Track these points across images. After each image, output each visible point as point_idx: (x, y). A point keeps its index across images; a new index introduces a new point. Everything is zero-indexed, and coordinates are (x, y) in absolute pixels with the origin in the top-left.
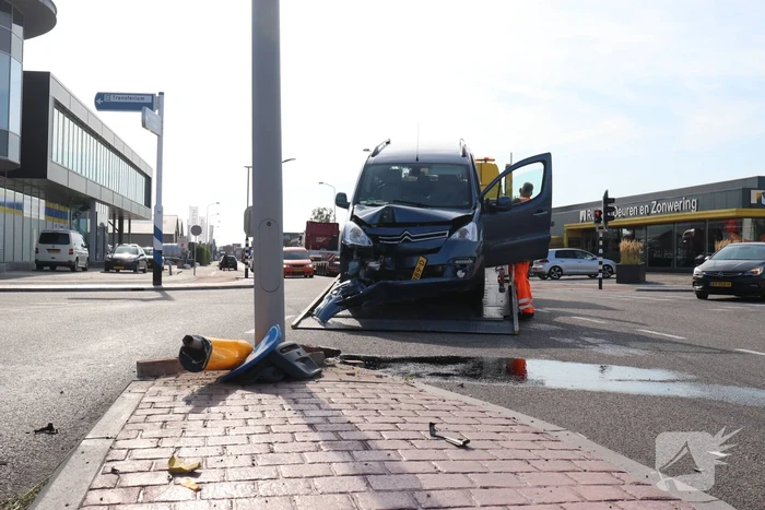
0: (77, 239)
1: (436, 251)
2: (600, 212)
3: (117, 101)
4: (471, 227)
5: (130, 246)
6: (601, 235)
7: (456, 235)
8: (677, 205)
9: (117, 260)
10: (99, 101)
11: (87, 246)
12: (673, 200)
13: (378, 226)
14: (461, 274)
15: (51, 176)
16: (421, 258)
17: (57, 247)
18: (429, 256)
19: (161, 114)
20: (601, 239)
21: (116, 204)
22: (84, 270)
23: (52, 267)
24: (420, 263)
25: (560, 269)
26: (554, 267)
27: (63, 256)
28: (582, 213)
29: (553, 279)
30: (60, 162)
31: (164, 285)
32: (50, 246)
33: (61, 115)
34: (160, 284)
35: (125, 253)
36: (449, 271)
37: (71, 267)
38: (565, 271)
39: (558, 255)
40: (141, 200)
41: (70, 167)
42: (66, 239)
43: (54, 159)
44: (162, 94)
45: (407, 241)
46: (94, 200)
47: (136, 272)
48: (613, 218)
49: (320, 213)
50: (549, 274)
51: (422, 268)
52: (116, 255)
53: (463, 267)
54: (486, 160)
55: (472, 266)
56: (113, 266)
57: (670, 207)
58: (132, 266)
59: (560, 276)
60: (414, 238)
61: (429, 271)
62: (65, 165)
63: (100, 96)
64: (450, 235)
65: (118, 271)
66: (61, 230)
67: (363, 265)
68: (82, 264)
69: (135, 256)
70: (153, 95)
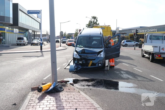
0: (25, 38)
1: (94, 60)
2: (135, 33)
3: (32, 12)
4: (102, 53)
5: (36, 40)
6: (135, 38)
7: (99, 56)
8: (153, 30)
9: (33, 43)
10: (28, 12)
11: (27, 40)
12: (152, 29)
13: (81, 53)
14: (100, 65)
15: (19, 25)
16: (91, 61)
17: (21, 40)
18: (93, 61)
19: (41, 14)
20: (135, 39)
21: (33, 30)
22: (27, 45)
23: (20, 45)
24: (91, 62)
25: (127, 44)
26: (126, 44)
27: (22, 42)
28: (133, 31)
29: (125, 46)
30: (21, 22)
31: (43, 50)
32: (20, 40)
33: (21, 12)
34: (42, 50)
35: (35, 41)
36: (97, 64)
37: (24, 45)
38: (128, 45)
39: (127, 41)
40: (39, 28)
41: (23, 23)
42: (23, 39)
43: (20, 22)
44: (41, 10)
45: (88, 57)
46: (29, 29)
47: (37, 45)
48: (138, 33)
49: (77, 30)
50: (125, 45)
51: (91, 63)
52: (33, 42)
53: (100, 63)
54: (108, 26)
55: (103, 63)
56: (33, 44)
57: (151, 30)
58: (36, 44)
59: (127, 46)
60: (90, 56)
61: (93, 64)
62: (22, 23)
63: (28, 11)
64: (97, 56)
65: (34, 45)
66: (22, 37)
67: (78, 62)
68: (26, 44)
69: (37, 42)
70: (39, 11)
